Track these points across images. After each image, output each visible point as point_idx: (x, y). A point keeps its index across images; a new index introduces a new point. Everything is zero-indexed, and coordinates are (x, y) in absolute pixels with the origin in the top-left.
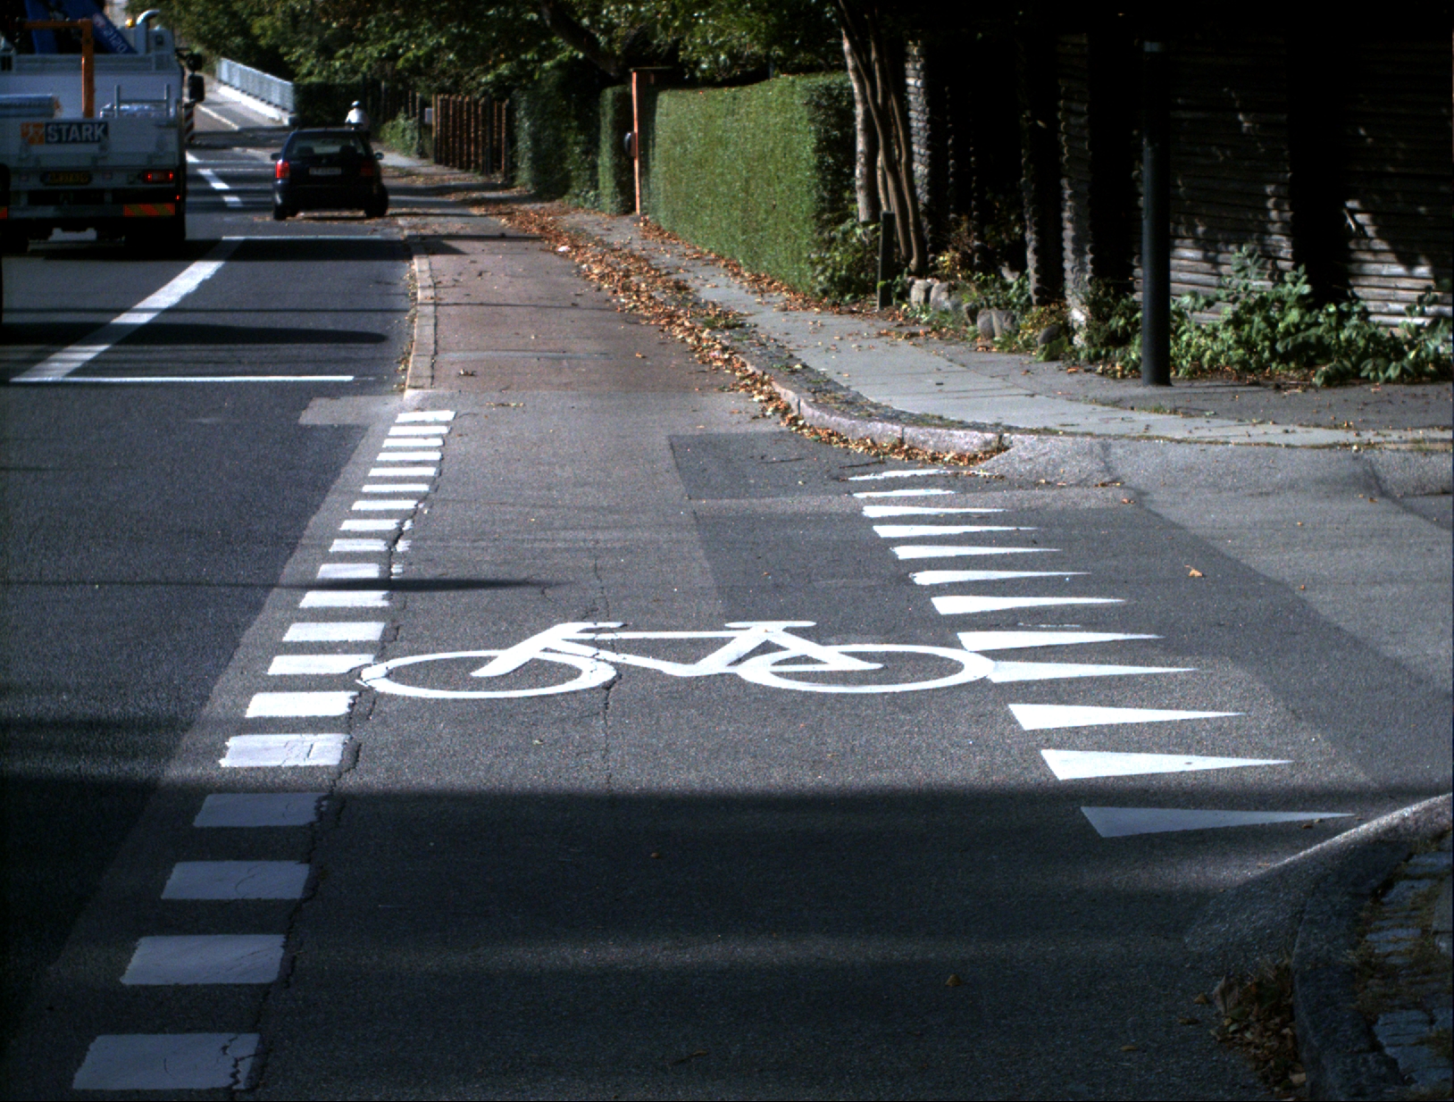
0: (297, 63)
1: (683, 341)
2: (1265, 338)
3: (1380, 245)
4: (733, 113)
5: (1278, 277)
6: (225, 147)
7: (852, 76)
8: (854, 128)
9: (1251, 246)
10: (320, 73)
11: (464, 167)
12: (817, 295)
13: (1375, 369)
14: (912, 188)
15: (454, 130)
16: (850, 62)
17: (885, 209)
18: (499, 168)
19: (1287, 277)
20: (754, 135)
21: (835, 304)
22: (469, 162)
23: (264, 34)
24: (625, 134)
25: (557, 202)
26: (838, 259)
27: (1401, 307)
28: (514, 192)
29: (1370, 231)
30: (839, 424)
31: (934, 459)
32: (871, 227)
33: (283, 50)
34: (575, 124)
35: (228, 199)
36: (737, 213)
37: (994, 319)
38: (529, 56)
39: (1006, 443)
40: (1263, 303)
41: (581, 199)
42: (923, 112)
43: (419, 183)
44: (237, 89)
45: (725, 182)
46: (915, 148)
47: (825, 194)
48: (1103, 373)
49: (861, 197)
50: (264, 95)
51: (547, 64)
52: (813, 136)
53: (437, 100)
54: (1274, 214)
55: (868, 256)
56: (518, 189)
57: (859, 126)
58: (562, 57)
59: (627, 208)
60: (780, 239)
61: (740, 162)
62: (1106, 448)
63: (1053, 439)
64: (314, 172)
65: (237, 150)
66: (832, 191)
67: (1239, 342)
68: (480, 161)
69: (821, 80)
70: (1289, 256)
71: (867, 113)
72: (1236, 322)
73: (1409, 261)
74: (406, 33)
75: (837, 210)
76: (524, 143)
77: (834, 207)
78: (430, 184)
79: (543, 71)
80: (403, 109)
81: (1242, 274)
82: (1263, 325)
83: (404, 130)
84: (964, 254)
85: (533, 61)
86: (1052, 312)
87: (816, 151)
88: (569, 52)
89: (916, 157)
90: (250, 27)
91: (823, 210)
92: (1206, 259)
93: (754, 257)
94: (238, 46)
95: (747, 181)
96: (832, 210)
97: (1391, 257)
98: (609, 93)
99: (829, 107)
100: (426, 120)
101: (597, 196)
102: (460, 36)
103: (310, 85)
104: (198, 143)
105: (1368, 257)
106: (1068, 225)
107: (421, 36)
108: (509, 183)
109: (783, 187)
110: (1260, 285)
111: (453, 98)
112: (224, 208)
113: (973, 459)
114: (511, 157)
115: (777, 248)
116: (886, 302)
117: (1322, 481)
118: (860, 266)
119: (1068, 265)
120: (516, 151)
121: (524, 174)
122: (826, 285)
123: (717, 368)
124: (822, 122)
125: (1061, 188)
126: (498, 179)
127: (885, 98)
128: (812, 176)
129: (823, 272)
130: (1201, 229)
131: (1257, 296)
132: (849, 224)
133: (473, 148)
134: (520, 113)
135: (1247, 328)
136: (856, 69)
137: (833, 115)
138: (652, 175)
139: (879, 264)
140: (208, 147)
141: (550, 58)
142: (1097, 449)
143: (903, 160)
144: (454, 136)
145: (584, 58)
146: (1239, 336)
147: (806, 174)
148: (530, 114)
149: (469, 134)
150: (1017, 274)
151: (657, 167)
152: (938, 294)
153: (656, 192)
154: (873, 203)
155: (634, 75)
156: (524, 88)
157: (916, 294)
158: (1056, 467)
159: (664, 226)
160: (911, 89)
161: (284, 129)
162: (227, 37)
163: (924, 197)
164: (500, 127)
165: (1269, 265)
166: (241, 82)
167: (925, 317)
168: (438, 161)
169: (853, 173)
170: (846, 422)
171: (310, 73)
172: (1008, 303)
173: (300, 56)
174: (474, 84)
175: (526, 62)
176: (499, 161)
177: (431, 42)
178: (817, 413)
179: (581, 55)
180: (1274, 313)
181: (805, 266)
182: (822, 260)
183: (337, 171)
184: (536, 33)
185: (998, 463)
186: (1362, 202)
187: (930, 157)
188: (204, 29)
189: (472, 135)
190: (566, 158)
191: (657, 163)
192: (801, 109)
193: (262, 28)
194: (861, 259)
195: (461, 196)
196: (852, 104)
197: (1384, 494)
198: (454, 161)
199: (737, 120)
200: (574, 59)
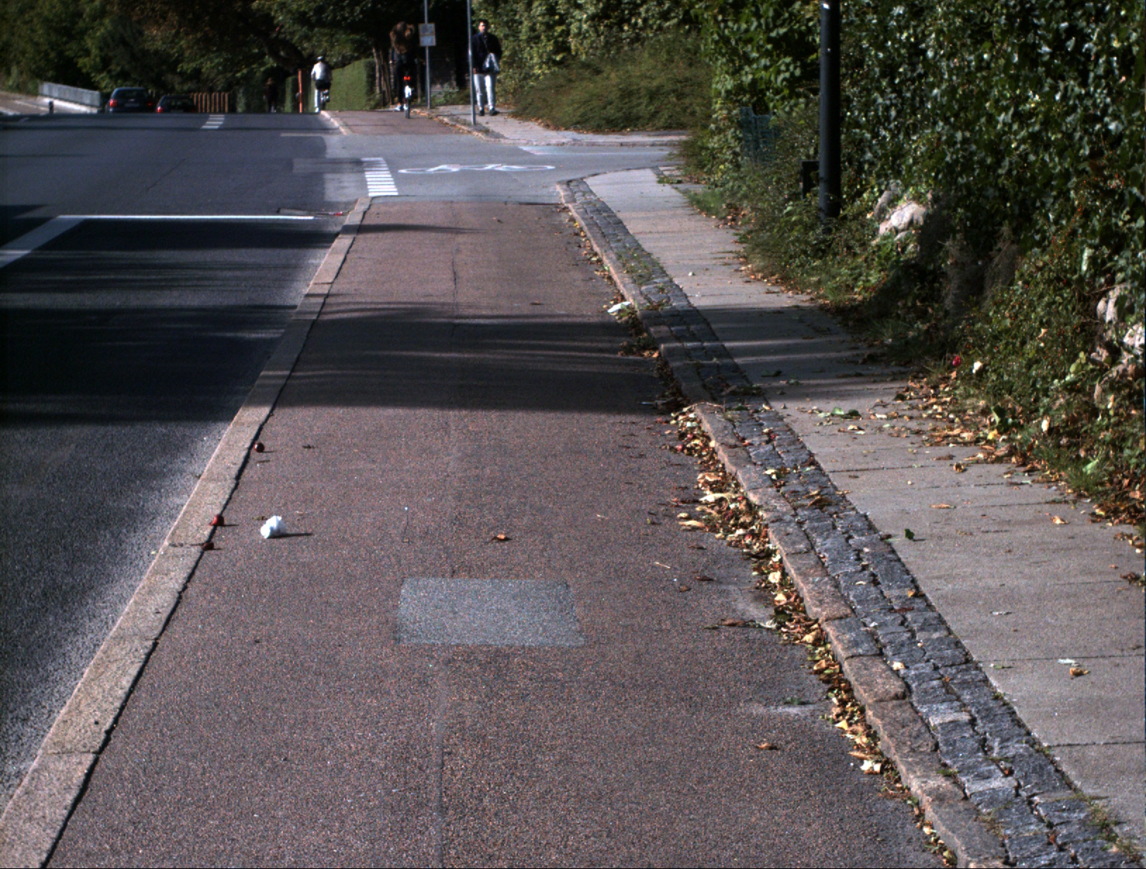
7: (375, 57)
8: (376, 71)
9: (449, 83)
16: (375, 54)
19: (455, 88)
23: (84, 67)
24: (296, 93)
26: (372, 101)
32: (380, 94)
33: (93, 74)
38: (254, 66)
49: (378, 88)
50: (79, 100)
51: (262, 69)
52: (365, 74)
55: (379, 100)
58: (268, 66)
66: (371, 87)
67: (445, 99)
69: (367, 60)
70: (455, 84)
71: (379, 67)
72: (445, 96)
75: (372, 91)
76: (241, 109)
81: (447, 88)
82: (450, 96)
85: (256, 68)
87: (366, 78)
88: (270, 62)
90: (75, 63)
91: (369, 92)
92: (442, 87)
98: (290, 79)
99: (369, 66)
109: (357, 90)
118: (377, 102)
122: (369, 108)
124: (368, 71)
127: (383, 64)
128: (365, 84)
130: (440, 81)
131: (449, 91)
132: (375, 94)
134: (240, 95)
137: (371, 68)
141: (263, 66)
154: (381, 89)
155: (300, 72)
164: (224, 105)
165: (451, 86)
169: (375, 83)
179: (275, 65)
182: (368, 103)
184: (257, 57)
188: (34, 67)
192: (362, 68)
193: (83, 63)
196: (375, 64)
200: (272, 67)
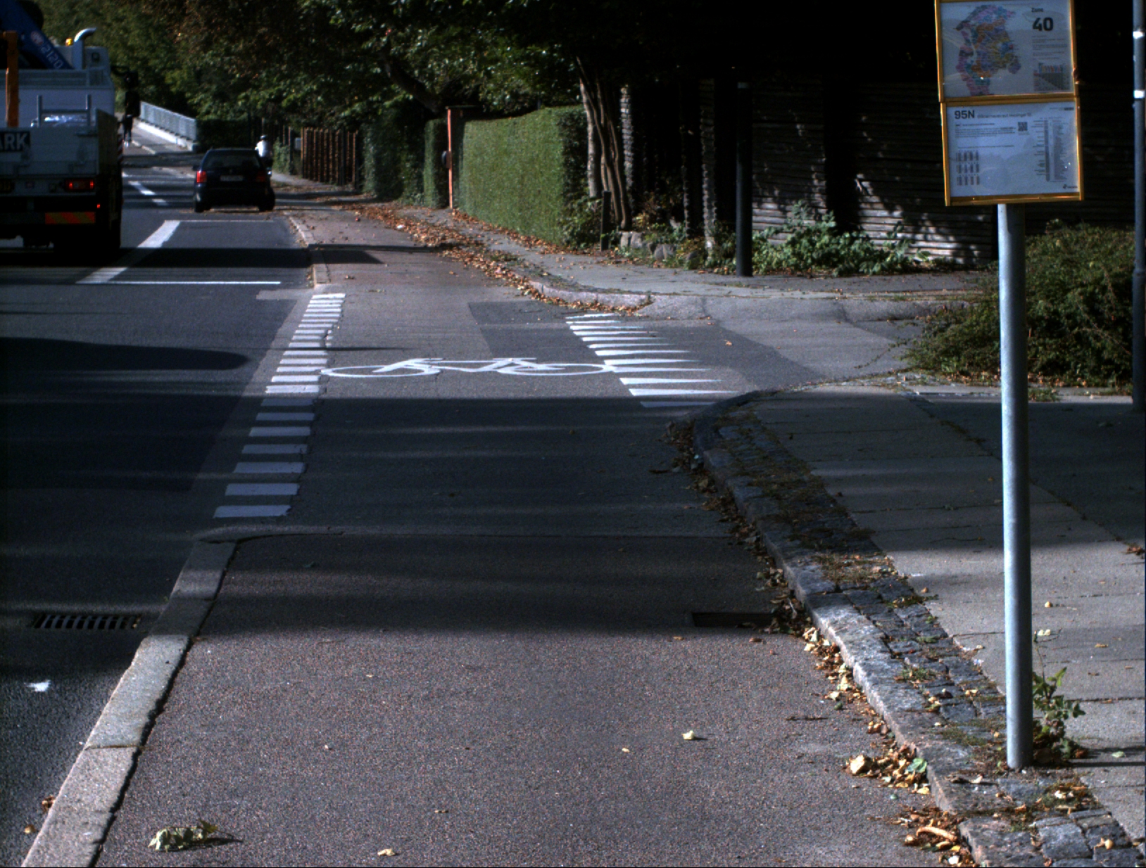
0: (199, 104)
1: (479, 267)
2: (809, 251)
3: (875, 199)
4: (514, 133)
5: (818, 218)
6: (146, 166)
7: (585, 106)
8: (587, 139)
9: (804, 202)
10: (215, 112)
11: (325, 180)
12: (563, 244)
13: (868, 267)
14: (623, 177)
15: (317, 155)
16: (585, 98)
17: (605, 189)
18: (350, 181)
19: (823, 218)
20: (527, 147)
21: (574, 249)
22: (328, 176)
23: (174, 84)
24: (442, 153)
25: (394, 202)
26: (577, 221)
27: (884, 234)
28: (362, 197)
29: (870, 191)
30: (563, 295)
31: (613, 310)
32: (597, 201)
33: (188, 95)
34: (406, 147)
35: (156, 201)
36: (516, 199)
37: (664, 249)
38: (375, 98)
39: (652, 300)
40: (809, 232)
41: (411, 199)
42: (629, 129)
43: (293, 192)
44: (152, 124)
45: (509, 179)
46: (626, 152)
47: (569, 181)
48: (717, 273)
49: (591, 183)
50: (174, 129)
51: (387, 103)
52: (561, 144)
53: (304, 132)
54: (816, 182)
55: (595, 219)
56: (365, 194)
57: (590, 138)
58: (399, 98)
59: (444, 204)
60: (543, 213)
61: (518, 165)
62: (704, 301)
63: (676, 297)
64: (224, 179)
65: (155, 168)
66: (574, 180)
67: (794, 254)
68: (337, 176)
69: (567, 109)
70: (824, 206)
71: (595, 130)
72: (793, 243)
73: (890, 208)
74: (288, 82)
75: (577, 190)
76: (369, 162)
77: (574, 189)
78: (301, 191)
79: (384, 108)
80: (278, 138)
81: (798, 216)
82: (807, 244)
83: (279, 154)
84: (651, 215)
85: (377, 101)
86: (696, 243)
87: (564, 153)
88: (402, 94)
89: (627, 158)
90: (163, 78)
91: (568, 191)
92: (780, 209)
93: (527, 225)
94: (152, 93)
95: (522, 177)
96: (573, 191)
97: (880, 206)
98: (431, 124)
99: (572, 126)
100: (296, 147)
101: (422, 197)
102: (327, 84)
103: (209, 121)
104: (126, 163)
105: (868, 206)
106: (705, 192)
107: (299, 84)
108: (358, 191)
109: (544, 178)
110: (809, 223)
111: (315, 131)
112: (155, 206)
113: (635, 309)
114: (360, 172)
115: (541, 218)
116: (605, 247)
117: (816, 314)
118: (588, 225)
119: (705, 216)
120: (363, 168)
121: (369, 184)
122: (569, 237)
123: (498, 279)
124: (567, 136)
125: (702, 171)
126: (350, 188)
127: (606, 121)
128: (561, 170)
129: (567, 229)
130: (776, 192)
131: (805, 229)
132: (584, 198)
133: (331, 166)
134: (367, 140)
135: (798, 246)
136: (588, 103)
137: (575, 132)
138: (460, 179)
139: (602, 224)
140: (133, 166)
141: (389, 99)
142: (700, 301)
143: (617, 159)
144: (317, 158)
145: (414, 99)
146: (794, 251)
147: (557, 169)
148: (374, 141)
149: (328, 156)
150: (679, 224)
151: (465, 174)
152: (635, 240)
153: (463, 191)
154: (599, 186)
155: (449, 112)
156: (369, 122)
157: (623, 242)
158: (677, 309)
159: (470, 213)
160: (624, 115)
161: (189, 153)
162: (144, 86)
163: (629, 182)
164: (351, 151)
165: (814, 212)
166: (155, 119)
167: (627, 254)
168: (305, 176)
169: (586, 169)
170: (567, 293)
171: (208, 113)
172: (673, 241)
173: (201, 100)
174: (334, 119)
175: (372, 103)
176: (351, 176)
177: (307, 88)
178: (552, 290)
179: (411, 97)
180: (815, 238)
181: (557, 228)
182: (566, 222)
183: (240, 178)
184: (381, 81)
185: (647, 310)
186: (866, 175)
187: (634, 157)
189: (331, 157)
190: (400, 171)
191: (464, 170)
192: (555, 128)
193: (173, 79)
194: (590, 221)
195: (324, 199)
196: (586, 125)
197: (847, 320)
198: (317, 176)
199: (516, 138)
200: (406, 101)
